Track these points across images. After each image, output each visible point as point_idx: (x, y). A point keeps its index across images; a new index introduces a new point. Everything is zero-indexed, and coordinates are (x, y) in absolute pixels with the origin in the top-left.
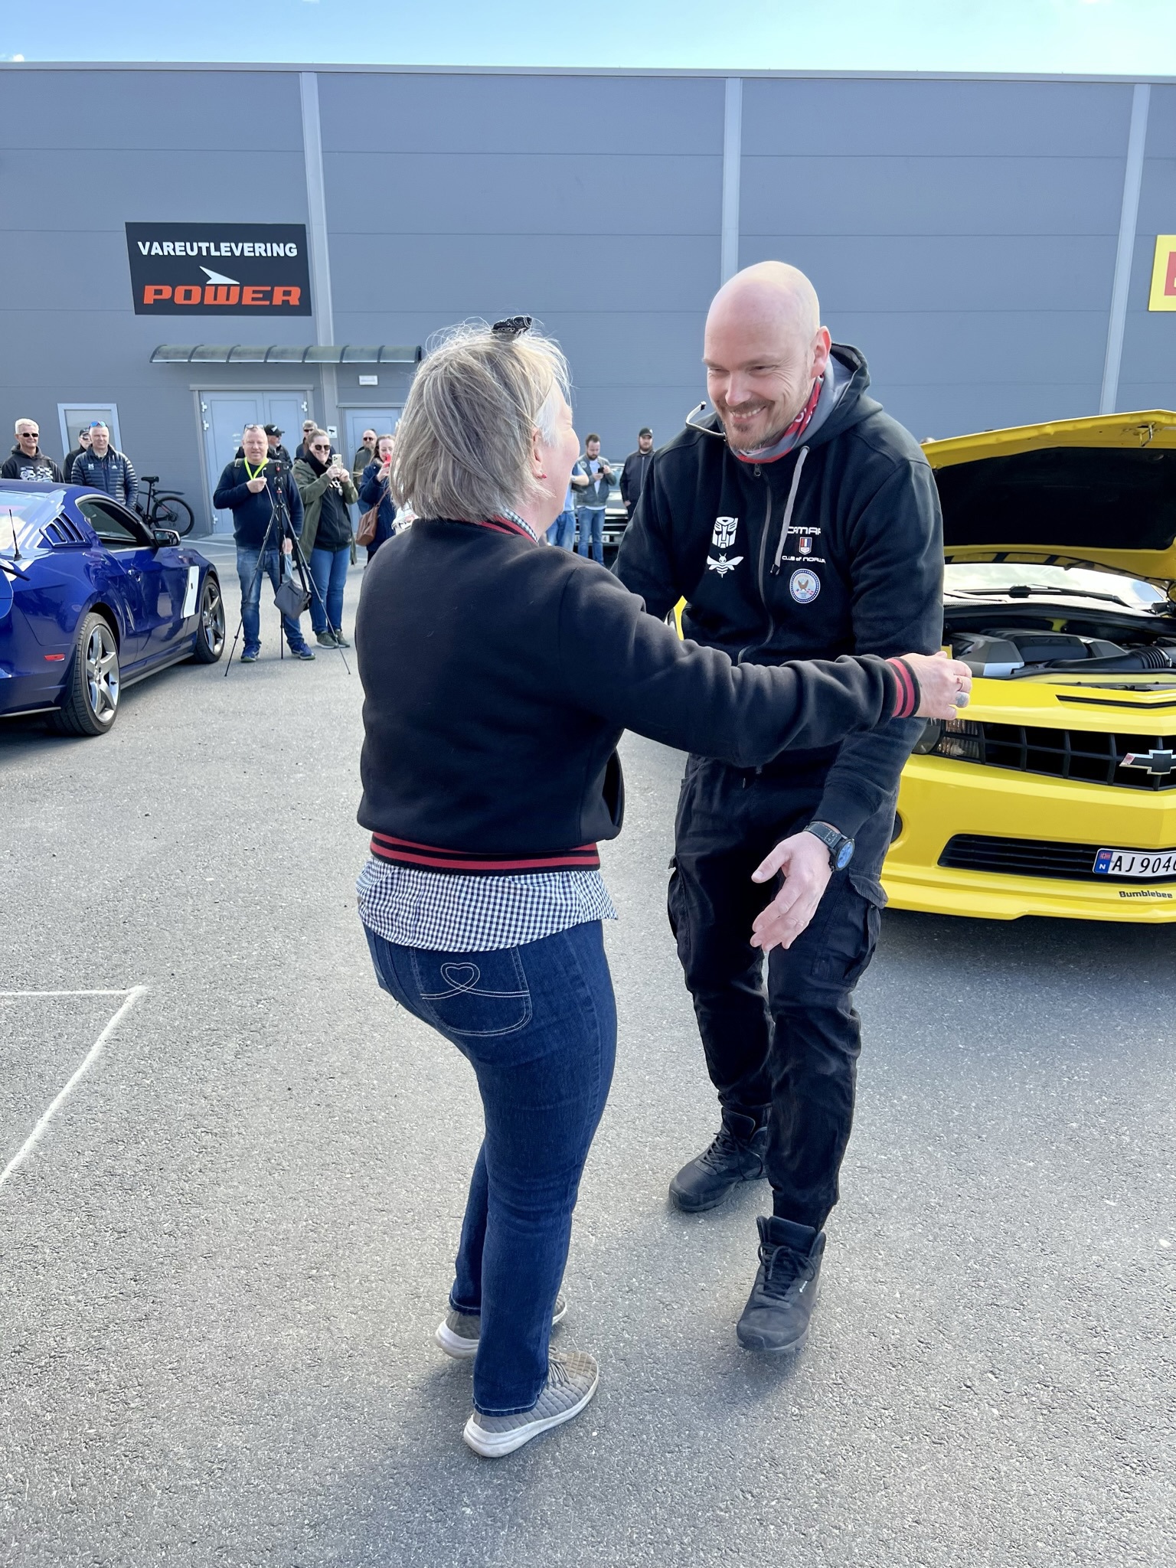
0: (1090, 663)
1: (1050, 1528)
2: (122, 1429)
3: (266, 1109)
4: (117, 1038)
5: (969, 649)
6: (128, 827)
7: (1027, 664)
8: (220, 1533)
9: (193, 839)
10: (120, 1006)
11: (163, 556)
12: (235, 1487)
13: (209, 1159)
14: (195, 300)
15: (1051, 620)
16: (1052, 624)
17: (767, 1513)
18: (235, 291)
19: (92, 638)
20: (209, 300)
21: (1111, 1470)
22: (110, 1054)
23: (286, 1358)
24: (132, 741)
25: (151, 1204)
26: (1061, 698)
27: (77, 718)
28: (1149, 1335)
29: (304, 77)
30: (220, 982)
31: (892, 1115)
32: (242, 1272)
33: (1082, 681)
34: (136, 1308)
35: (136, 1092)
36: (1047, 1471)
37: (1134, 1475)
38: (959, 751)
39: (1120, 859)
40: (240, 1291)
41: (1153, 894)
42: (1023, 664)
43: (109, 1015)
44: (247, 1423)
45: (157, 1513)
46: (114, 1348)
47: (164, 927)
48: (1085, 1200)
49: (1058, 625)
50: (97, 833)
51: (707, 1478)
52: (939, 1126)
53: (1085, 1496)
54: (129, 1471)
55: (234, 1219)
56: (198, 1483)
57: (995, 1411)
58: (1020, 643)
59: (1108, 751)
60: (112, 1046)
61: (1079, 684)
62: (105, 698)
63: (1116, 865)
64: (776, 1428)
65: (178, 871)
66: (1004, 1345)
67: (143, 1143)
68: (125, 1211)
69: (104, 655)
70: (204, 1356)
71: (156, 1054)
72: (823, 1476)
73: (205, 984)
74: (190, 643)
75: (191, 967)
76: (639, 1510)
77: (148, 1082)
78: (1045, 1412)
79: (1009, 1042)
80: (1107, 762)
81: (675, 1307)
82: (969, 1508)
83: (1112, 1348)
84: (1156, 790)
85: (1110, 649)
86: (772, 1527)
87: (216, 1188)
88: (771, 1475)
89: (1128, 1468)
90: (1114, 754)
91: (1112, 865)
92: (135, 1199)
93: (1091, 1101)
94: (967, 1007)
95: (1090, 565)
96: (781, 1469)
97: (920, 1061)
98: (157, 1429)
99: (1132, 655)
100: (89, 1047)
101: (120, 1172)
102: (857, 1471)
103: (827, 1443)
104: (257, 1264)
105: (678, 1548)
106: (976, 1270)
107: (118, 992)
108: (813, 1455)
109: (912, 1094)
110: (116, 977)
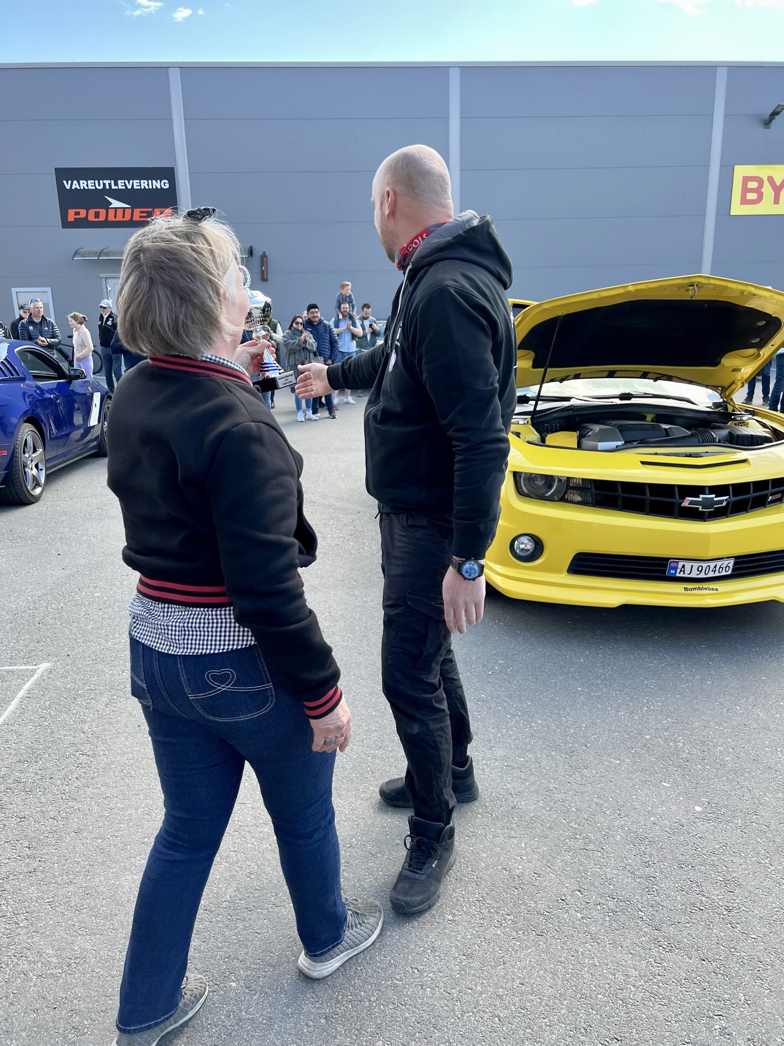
0: (668, 440)
1: (607, 986)
2: (13, 939)
3: (123, 739)
4: (28, 697)
5: (590, 433)
6: (46, 562)
7: (626, 442)
8: (72, 1002)
9: (88, 569)
10: (32, 676)
11: (76, 385)
12: (84, 974)
13: (83, 771)
14: (102, 218)
15: (646, 414)
16: (645, 417)
17: (426, 981)
18: (129, 212)
19: (26, 440)
20: (111, 218)
21: (650, 949)
22: (23, 707)
23: (124, 893)
24: (54, 507)
25: (43, 800)
26: (643, 463)
27: (16, 493)
28: (682, 866)
29: (171, 71)
30: (99, 659)
31: (530, 733)
32: (99, 841)
33: (658, 452)
34: (28, 864)
35: (38, 730)
36: (608, 951)
37: (664, 953)
38: (579, 499)
39: (683, 566)
40: (97, 853)
41: (706, 589)
42: (623, 442)
43: (25, 682)
44: (95, 934)
45: (33, 990)
46: (11, 890)
47: (65, 625)
48: (650, 783)
49: (649, 417)
50: (25, 567)
51: (390, 960)
52: (560, 739)
53: (632, 966)
54: (16, 965)
55: (96, 808)
56: (61, 971)
57: (579, 915)
58: (622, 429)
59: (673, 497)
60: (25, 701)
61: (656, 454)
62: (35, 479)
63: (681, 571)
64: (436, 928)
65: (77, 590)
66: (589, 874)
67: (41, 762)
68: (25, 804)
69: (35, 451)
70: (70, 894)
71: (54, 706)
72: (465, 957)
73: (89, 661)
74: (95, 443)
75: (80, 650)
76: (344, 981)
77: (47, 724)
78: (610, 914)
79: (611, 686)
80: (673, 504)
81: (379, 856)
82: (556, 974)
83: (658, 874)
84: (705, 521)
85: (679, 431)
86: (429, 989)
87: (86, 789)
88: (431, 958)
89: (661, 948)
90: (677, 499)
91: (679, 570)
92: (33, 797)
93: (660, 722)
94: (586, 665)
95: (669, 378)
96: (437, 954)
97: (552, 699)
98: (36, 939)
99: (692, 435)
100: (9, 702)
101: (24, 780)
102: (486, 954)
103: (469, 937)
104: (109, 836)
105: (367, 1004)
106: (575, 829)
107: (31, 667)
108: (459, 944)
109: (545, 719)
110: (31, 658)
